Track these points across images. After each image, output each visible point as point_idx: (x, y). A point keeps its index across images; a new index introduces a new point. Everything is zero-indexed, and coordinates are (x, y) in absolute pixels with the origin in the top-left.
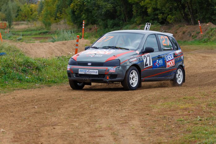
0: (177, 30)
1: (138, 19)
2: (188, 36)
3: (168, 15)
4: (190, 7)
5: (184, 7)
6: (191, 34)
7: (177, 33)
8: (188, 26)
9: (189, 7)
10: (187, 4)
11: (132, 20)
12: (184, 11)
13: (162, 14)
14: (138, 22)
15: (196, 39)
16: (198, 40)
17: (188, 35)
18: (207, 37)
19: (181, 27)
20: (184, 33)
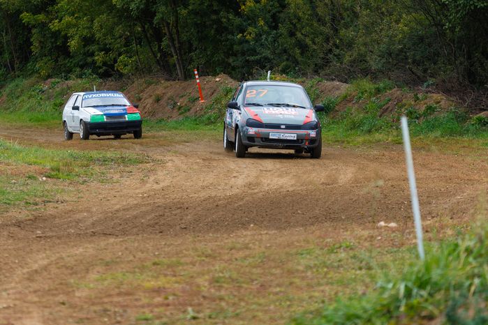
0: (142, 91)
1: (42, 65)
2: (169, 107)
3: (120, 55)
4: (175, 36)
5: (158, 36)
6: (175, 103)
7: (140, 100)
8: (168, 83)
9: (171, 34)
10: (166, 28)
11: (29, 66)
12: (160, 46)
13: (103, 53)
14: (43, 73)
15: (188, 114)
16: (193, 118)
17: (168, 104)
18: (216, 110)
19: (150, 84)
20: (158, 100)
